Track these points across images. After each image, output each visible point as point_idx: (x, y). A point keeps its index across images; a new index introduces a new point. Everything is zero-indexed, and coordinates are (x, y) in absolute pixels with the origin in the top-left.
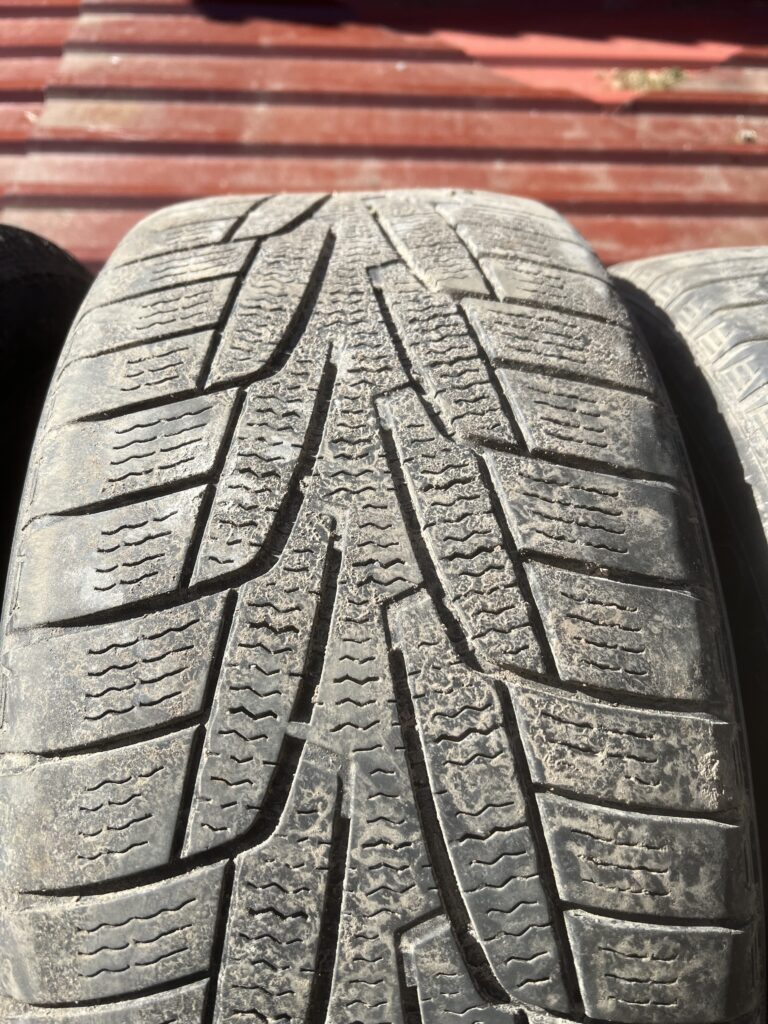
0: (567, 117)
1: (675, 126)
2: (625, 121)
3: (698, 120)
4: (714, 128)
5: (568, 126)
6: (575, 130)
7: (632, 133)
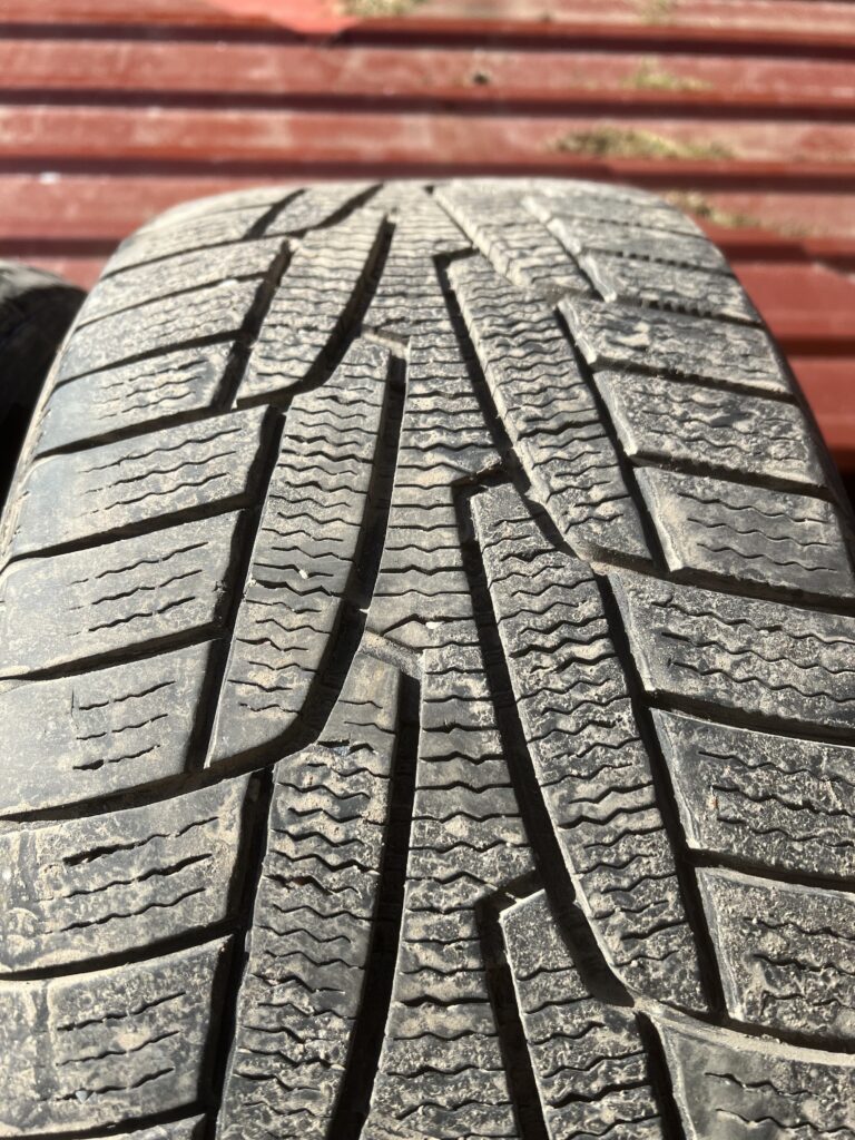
0: (262, 50)
1: (392, 63)
2: (330, 56)
3: (425, 56)
4: (442, 66)
5: (259, 62)
6: (266, 67)
7: (334, 72)
